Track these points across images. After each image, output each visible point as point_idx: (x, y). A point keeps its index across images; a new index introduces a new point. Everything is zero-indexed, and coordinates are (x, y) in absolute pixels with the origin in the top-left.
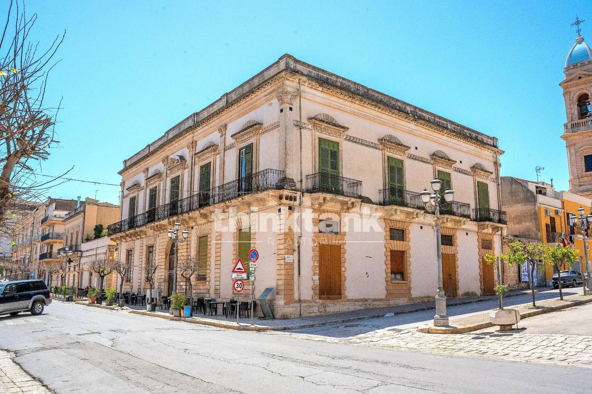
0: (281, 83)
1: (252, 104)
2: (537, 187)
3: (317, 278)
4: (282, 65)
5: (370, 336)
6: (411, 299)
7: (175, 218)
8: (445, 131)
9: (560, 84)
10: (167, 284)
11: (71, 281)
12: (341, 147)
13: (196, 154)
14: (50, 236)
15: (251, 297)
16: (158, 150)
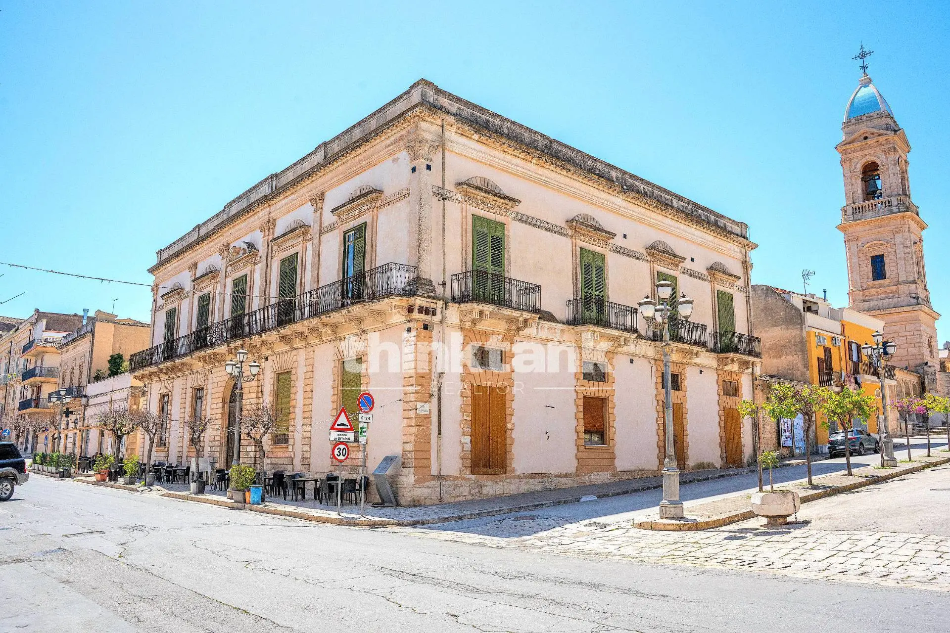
0: (414, 125)
1: (365, 159)
2: (804, 302)
3: (467, 439)
4: (416, 97)
5: (556, 534)
6: (615, 474)
7: (239, 343)
8: (670, 211)
9: (836, 148)
10: (224, 449)
11: (70, 445)
12: (509, 231)
13: (274, 240)
14: (38, 371)
15: (361, 471)
16: (213, 234)
